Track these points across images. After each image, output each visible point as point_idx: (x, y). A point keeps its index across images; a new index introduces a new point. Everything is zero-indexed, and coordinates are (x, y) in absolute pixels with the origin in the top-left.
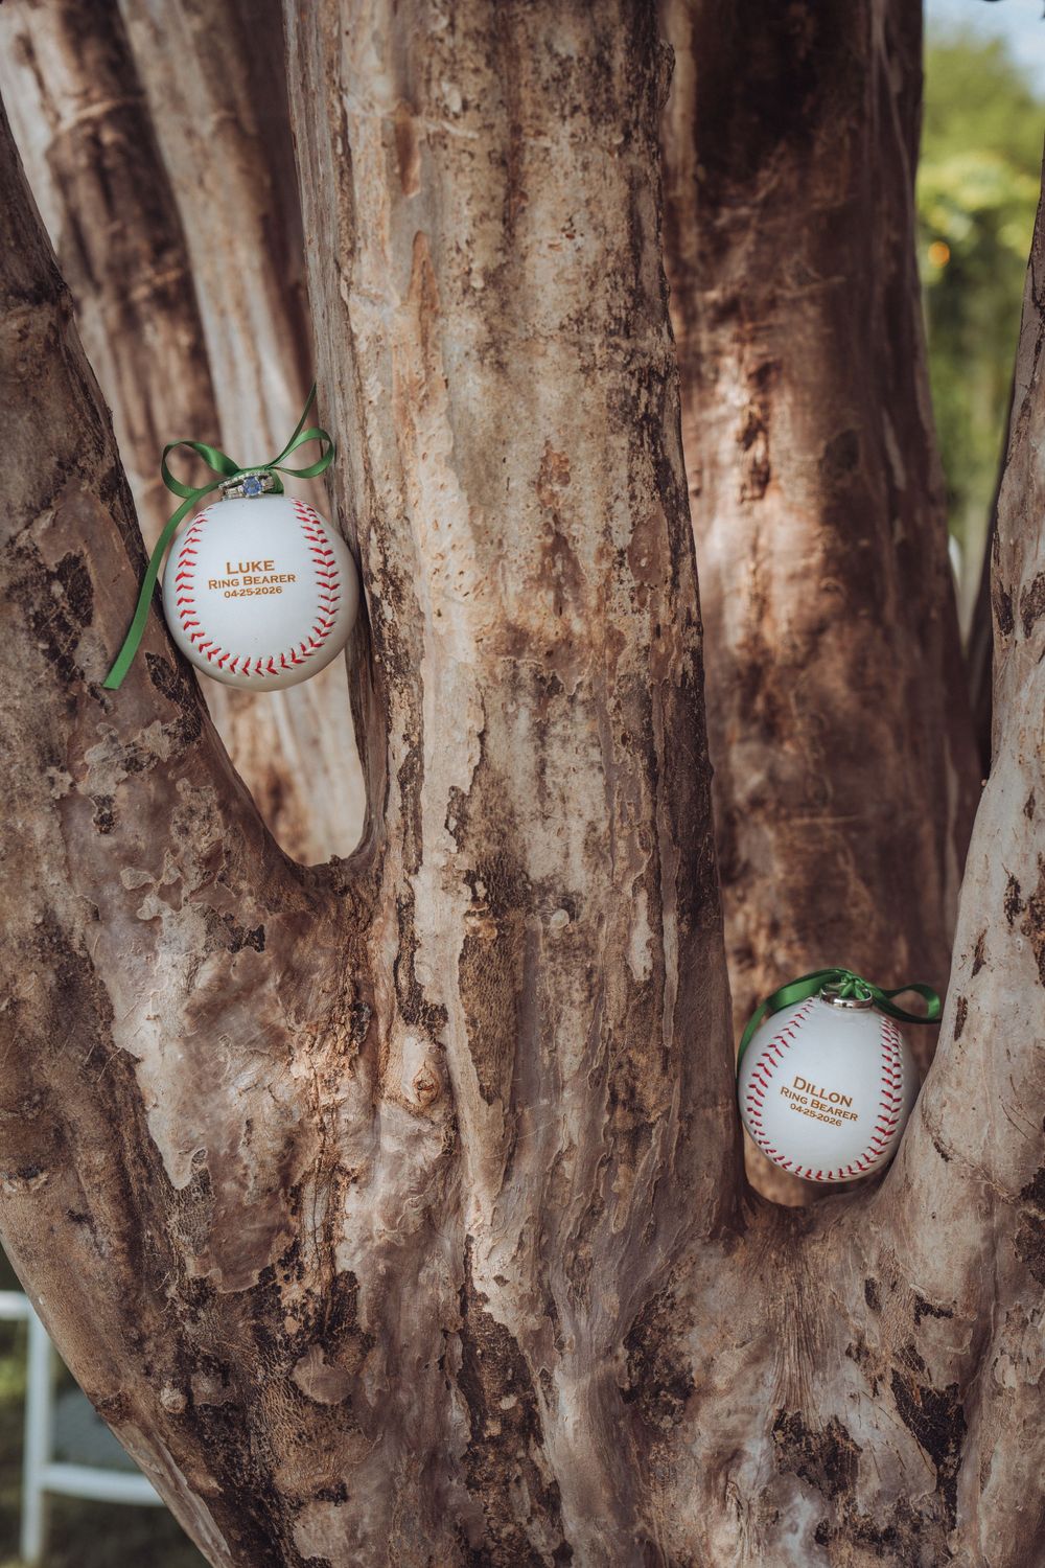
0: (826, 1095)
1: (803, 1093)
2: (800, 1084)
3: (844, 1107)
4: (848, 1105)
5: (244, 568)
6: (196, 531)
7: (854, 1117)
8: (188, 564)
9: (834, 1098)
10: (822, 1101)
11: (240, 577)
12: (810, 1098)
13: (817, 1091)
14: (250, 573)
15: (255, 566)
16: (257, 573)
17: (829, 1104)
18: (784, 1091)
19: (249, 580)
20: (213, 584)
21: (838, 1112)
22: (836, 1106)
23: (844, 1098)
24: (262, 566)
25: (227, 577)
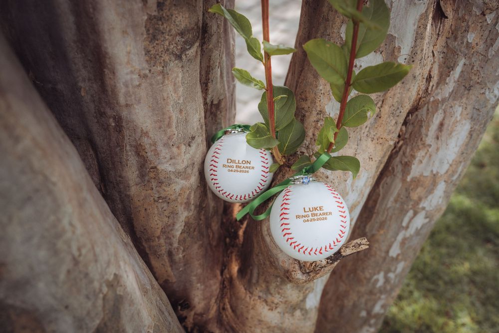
0: (240, 162)
1: (231, 164)
2: (229, 161)
3: (248, 165)
4: (250, 164)
5: (311, 210)
6: (287, 195)
7: (253, 168)
8: (286, 209)
9: (244, 162)
10: (240, 165)
11: (310, 213)
12: (235, 165)
13: (237, 162)
14: (314, 212)
15: (316, 209)
16: (316, 212)
17: (242, 165)
18: (224, 166)
19: (313, 215)
20: (298, 217)
21: (247, 167)
22: (245, 165)
23: (247, 161)
24: (318, 209)
25: (304, 214)
